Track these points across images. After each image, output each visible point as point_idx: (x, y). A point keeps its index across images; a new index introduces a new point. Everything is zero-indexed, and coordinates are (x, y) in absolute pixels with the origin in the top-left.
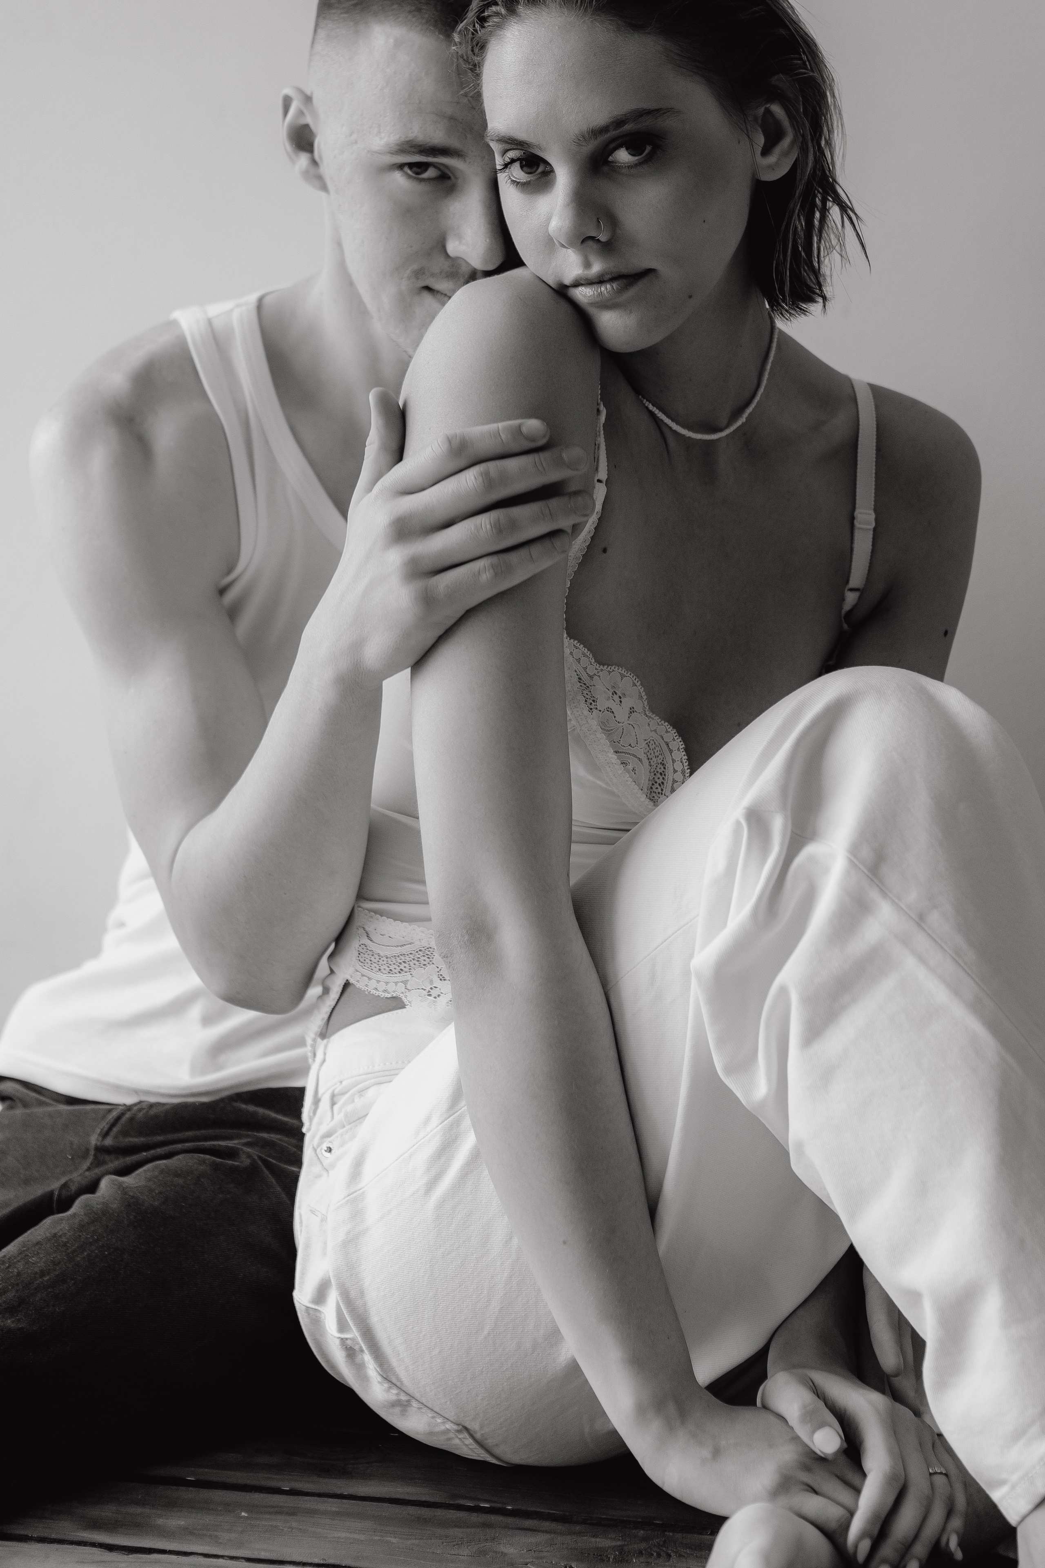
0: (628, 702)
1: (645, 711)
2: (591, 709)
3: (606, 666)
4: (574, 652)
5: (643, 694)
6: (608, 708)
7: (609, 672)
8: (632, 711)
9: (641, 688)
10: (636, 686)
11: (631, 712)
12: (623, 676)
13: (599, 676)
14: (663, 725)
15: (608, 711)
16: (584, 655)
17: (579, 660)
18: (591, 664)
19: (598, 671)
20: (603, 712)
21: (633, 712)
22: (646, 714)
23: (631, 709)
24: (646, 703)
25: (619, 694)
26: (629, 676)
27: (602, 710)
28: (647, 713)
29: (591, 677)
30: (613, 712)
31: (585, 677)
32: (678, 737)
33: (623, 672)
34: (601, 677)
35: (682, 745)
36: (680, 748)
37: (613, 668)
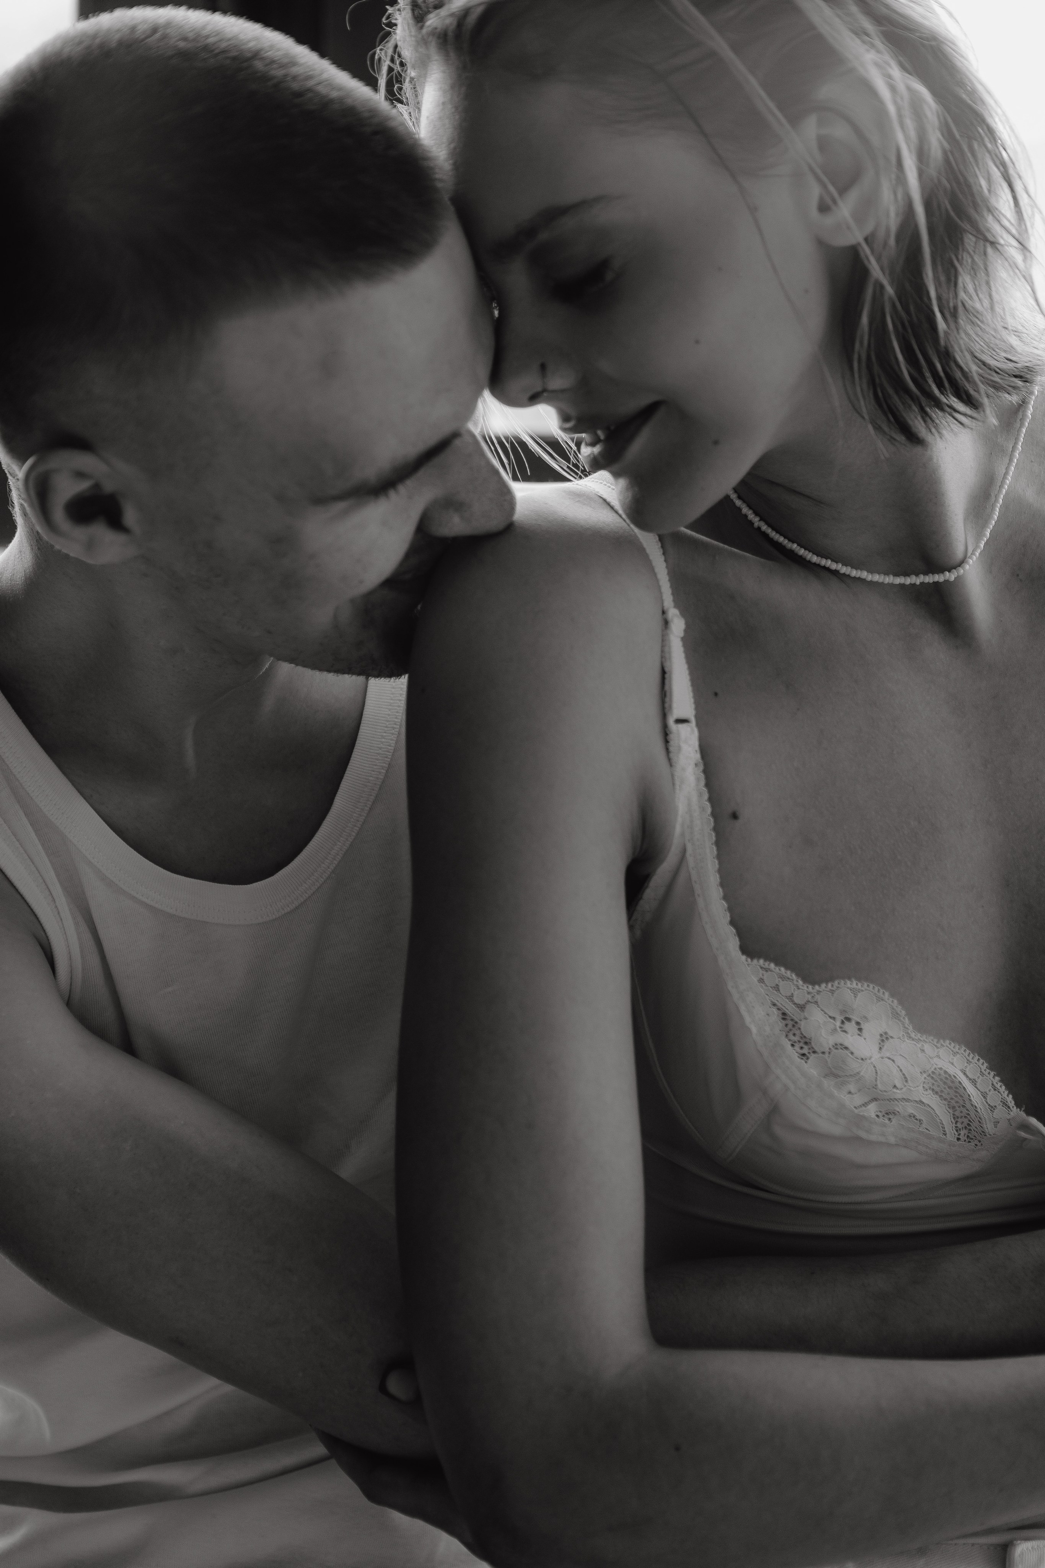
0: (872, 1029)
1: (908, 1033)
2: (804, 1055)
3: (823, 985)
4: (765, 978)
5: (899, 1009)
6: (836, 1044)
7: (832, 992)
8: (884, 1038)
9: (893, 1001)
10: (882, 1000)
11: (883, 1041)
12: (855, 992)
13: (816, 1003)
14: (943, 1046)
15: (837, 1049)
16: (783, 978)
17: (777, 988)
18: (799, 989)
19: (812, 995)
20: (829, 1053)
21: (887, 1038)
22: (910, 1037)
23: (881, 1035)
24: (907, 1021)
25: (855, 1018)
26: (866, 990)
27: (827, 1050)
28: (913, 1035)
29: (802, 1007)
30: (846, 1048)
31: (790, 1008)
32: (972, 1055)
33: (854, 985)
34: (819, 1003)
35: (983, 1064)
36: (983, 1071)
37: (836, 983)
